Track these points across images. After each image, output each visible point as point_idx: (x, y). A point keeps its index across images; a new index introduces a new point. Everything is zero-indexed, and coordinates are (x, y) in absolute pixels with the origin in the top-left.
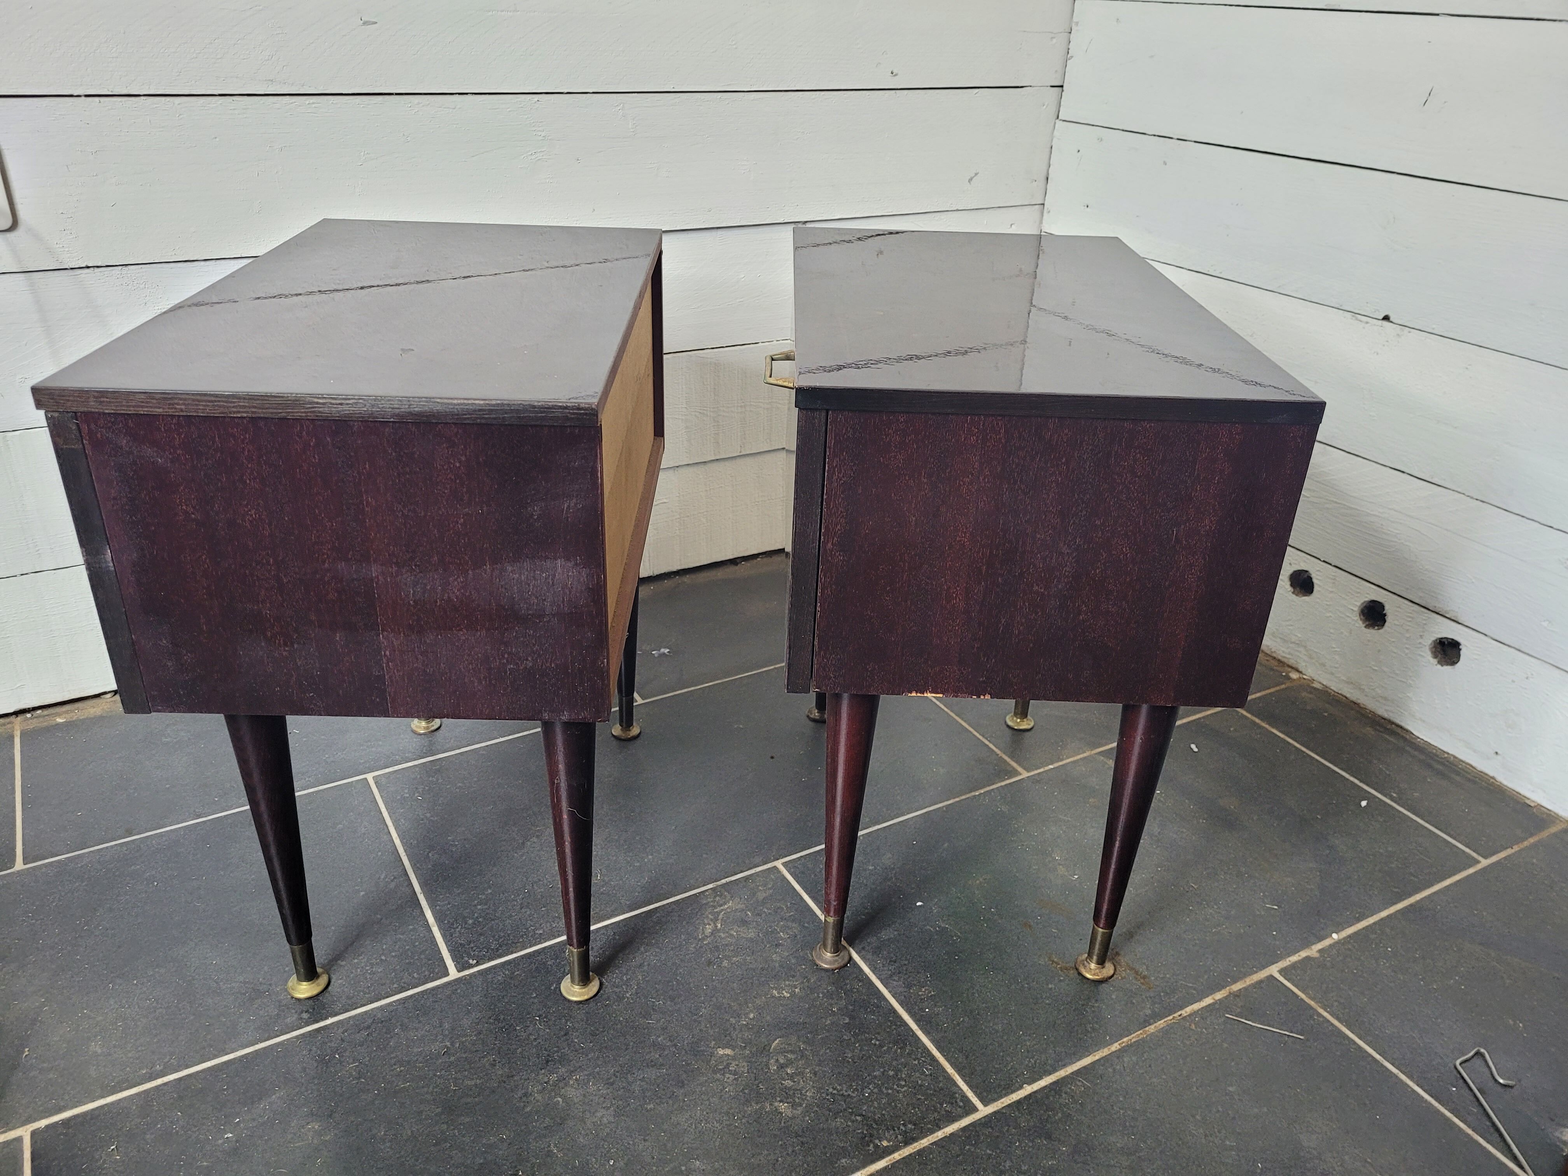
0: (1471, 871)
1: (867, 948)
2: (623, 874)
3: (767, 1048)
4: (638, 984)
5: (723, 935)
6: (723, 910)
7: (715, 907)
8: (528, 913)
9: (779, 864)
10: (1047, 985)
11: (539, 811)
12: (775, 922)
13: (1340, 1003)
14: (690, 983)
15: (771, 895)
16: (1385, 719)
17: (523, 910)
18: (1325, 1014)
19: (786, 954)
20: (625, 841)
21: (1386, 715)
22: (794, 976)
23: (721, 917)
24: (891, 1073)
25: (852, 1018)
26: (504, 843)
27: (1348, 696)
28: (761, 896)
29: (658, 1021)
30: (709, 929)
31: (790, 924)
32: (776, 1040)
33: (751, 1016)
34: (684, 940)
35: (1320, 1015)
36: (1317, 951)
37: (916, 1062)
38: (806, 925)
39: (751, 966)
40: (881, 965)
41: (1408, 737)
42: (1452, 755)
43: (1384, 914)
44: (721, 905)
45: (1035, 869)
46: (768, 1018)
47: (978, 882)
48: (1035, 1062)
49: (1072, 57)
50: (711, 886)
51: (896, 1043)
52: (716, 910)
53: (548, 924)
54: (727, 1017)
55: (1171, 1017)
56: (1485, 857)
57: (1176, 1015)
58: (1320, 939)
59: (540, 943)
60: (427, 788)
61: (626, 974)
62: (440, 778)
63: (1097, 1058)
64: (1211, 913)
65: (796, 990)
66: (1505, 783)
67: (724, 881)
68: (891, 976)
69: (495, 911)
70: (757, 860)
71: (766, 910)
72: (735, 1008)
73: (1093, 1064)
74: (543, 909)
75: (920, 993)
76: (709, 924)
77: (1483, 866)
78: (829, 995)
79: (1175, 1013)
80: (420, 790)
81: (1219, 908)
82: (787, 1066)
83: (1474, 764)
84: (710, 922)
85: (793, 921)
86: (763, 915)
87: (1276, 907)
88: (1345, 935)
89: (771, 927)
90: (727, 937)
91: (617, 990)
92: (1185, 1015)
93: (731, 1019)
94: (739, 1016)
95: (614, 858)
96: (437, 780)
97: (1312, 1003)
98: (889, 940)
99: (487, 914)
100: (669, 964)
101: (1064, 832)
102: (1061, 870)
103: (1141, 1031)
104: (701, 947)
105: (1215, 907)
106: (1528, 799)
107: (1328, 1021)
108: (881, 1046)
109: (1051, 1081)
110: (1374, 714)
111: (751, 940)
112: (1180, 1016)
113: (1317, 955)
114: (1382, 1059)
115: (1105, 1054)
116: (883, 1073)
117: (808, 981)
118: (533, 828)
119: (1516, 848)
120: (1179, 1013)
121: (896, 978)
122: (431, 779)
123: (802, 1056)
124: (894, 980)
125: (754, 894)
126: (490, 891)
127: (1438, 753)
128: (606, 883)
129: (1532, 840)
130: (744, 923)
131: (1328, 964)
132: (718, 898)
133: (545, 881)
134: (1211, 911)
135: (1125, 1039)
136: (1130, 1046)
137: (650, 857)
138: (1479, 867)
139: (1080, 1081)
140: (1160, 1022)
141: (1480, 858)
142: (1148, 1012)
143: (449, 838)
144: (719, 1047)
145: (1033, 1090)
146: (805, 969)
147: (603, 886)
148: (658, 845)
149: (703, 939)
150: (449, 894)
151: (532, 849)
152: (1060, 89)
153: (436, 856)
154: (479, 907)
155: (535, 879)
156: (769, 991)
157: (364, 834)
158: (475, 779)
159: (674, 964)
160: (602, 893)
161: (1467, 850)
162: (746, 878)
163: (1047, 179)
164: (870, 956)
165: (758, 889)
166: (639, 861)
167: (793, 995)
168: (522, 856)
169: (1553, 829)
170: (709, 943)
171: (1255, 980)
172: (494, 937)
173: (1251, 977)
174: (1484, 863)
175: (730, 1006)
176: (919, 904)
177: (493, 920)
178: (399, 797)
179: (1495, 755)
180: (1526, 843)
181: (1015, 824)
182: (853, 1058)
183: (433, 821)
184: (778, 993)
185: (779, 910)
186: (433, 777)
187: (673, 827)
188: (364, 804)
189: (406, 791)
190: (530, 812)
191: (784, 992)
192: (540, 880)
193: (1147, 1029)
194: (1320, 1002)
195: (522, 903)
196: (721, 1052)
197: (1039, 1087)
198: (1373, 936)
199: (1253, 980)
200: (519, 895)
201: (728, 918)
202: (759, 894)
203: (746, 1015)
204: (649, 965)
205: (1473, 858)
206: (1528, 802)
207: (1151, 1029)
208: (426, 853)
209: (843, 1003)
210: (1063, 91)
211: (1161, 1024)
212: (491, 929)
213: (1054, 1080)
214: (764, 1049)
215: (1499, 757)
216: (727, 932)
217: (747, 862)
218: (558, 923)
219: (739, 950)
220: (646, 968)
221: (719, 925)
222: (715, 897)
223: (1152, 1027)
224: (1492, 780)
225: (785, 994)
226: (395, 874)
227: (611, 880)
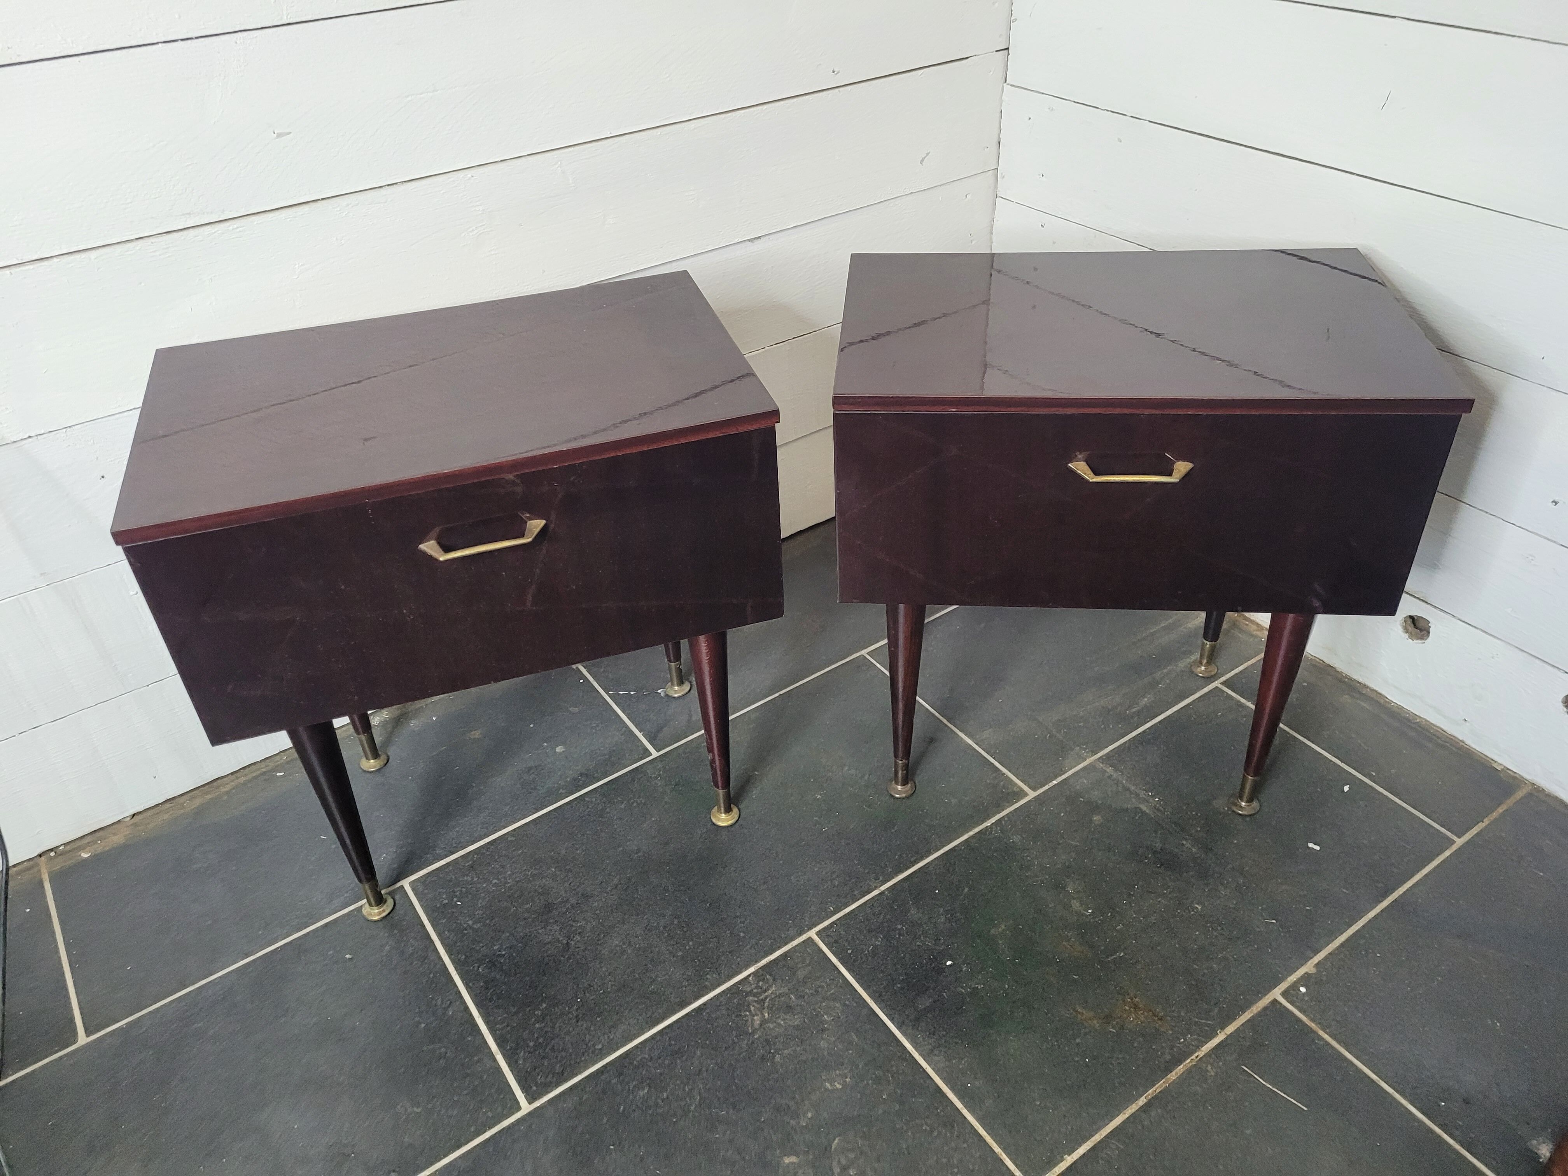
0: (1447, 853)
1: (907, 1021)
2: (668, 968)
3: (829, 1149)
4: (700, 1094)
5: (771, 1026)
6: (766, 998)
7: (760, 994)
8: (585, 1026)
9: (812, 934)
10: (1075, 1040)
11: (577, 903)
12: (817, 1004)
13: (1337, 1022)
14: (748, 1086)
15: (810, 973)
16: (1360, 683)
17: (579, 1024)
18: (1326, 1037)
19: (833, 1039)
20: (665, 927)
21: (1361, 680)
22: (842, 1064)
23: (766, 1004)
24: (944, 1160)
25: (901, 1103)
26: (549, 946)
27: (1324, 660)
28: (801, 974)
29: (724, 1134)
30: (757, 1020)
31: (832, 1003)
32: (834, 1140)
33: (809, 1115)
34: (736, 1037)
35: (1321, 1038)
36: (1314, 967)
37: (965, 1145)
38: (847, 1003)
39: (803, 1058)
40: (921, 1039)
41: (1382, 701)
42: (1424, 719)
43: (1372, 914)
44: (765, 991)
45: (1050, 908)
46: (825, 1115)
47: (1000, 930)
48: (1072, 1128)
49: (1016, 19)
50: (752, 970)
51: (945, 1125)
52: (761, 998)
53: (606, 1036)
54: (786, 1119)
55: (1189, 1060)
56: (1459, 837)
57: (1193, 1057)
58: (1316, 952)
59: (601, 1059)
60: (464, 890)
61: (688, 1084)
62: (475, 876)
63: (1127, 1116)
64: (1216, 936)
65: (847, 1080)
66: (1474, 746)
67: (764, 962)
68: (932, 1050)
69: (553, 1028)
70: (791, 932)
71: (807, 991)
72: (793, 1108)
73: (1124, 1122)
74: (598, 1019)
75: (961, 1067)
76: (757, 1015)
77: (1458, 847)
78: (878, 1080)
79: (1192, 1054)
80: (458, 894)
81: (1222, 929)
82: (849, 1167)
83: (1444, 728)
84: (758, 1012)
85: (835, 1000)
86: (806, 997)
87: (1274, 921)
88: (1338, 945)
89: (814, 1009)
90: (775, 1027)
91: (683, 1103)
92: (1201, 1056)
93: (792, 1121)
94: (798, 1117)
95: (657, 949)
96: (473, 879)
97: (1313, 1025)
98: (925, 1009)
99: (546, 1032)
100: (726, 1066)
101: (1074, 859)
102: (1076, 905)
103: (1164, 1080)
104: (753, 1043)
105: (1219, 928)
106: (1496, 762)
107: (1328, 1044)
108: (932, 1131)
109: (1089, 1148)
110: (1350, 679)
111: (797, 1028)
112: (1197, 1057)
113: (1313, 970)
114: (1379, 1079)
115: (1134, 1110)
116: (937, 1161)
117: (857, 1067)
118: (574, 924)
119: (1486, 821)
120: (1196, 1054)
121: (937, 1052)
122: (466, 878)
123: (861, 1153)
124: (935, 1055)
125: (794, 974)
126: (544, 1005)
127: (1411, 718)
128: (654, 980)
129: (1500, 810)
130: (789, 1008)
131: (1324, 979)
132: (761, 983)
133: (595, 987)
134: (1215, 934)
135: (1150, 1091)
136: (1155, 1098)
137: (691, 943)
138: (1454, 848)
139: (1113, 1143)
140: (1179, 1068)
141: (1455, 838)
142: (1168, 1057)
143: (496, 948)
144: (785, 1156)
145: (1073, 1160)
146: (852, 1054)
147: (651, 984)
148: (696, 928)
149: (753, 1033)
150: (507, 1013)
151: (577, 950)
152: (1006, 51)
153: (487, 970)
154: (537, 1025)
155: (586, 985)
156: (822, 1084)
157: (413, 953)
158: (509, 873)
159: (730, 1065)
160: (652, 993)
161: (1443, 830)
162: (785, 955)
163: (999, 143)
164: (910, 1031)
165: (797, 967)
166: (680, 950)
167: (844, 1086)
168: (569, 958)
169: (1520, 794)
170: (760, 1036)
171: (1261, 1008)
172: (557, 1057)
173: (1257, 1005)
174: (1459, 842)
175: (789, 1107)
176: (949, 963)
177: (552, 1039)
178: (438, 905)
179: (1464, 722)
180: (1495, 815)
181: (1027, 856)
182: (907, 1148)
183: (476, 930)
184: (831, 1085)
185: (820, 989)
186: (467, 875)
187: (708, 905)
188: (407, 918)
189: (444, 896)
190: (568, 905)
191: (836, 1084)
192: (590, 986)
193: (1169, 1076)
194: (1320, 1023)
195: (577, 1016)
196: (787, 1160)
197: (1079, 1156)
198: (1362, 942)
199: (1259, 1007)
200: (572, 1007)
201: (774, 1005)
202: (799, 972)
203: (805, 1114)
204: (707, 1070)
205: (1448, 838)
206: (1495, 765)
207: (1173, 1076)
208: (476, 968)
209: (891, 1087)
210: (1009, 54)
211: (1180, 1069)
212: (553, 1049)
213: (1091, 1146)
214: (826, 1150)
215: (1467, 724)
216: (775, 1022)
217: (783, 936)
218: (615, 1034)
219: (789, 1040)
220: (705, 1074)
221: (766, 1015)
222: (758, 982)
223: (1174, 1073)
224: (1461, 744)
225: (838, 1086)
226: (451, 997)
227: (657, 976)
